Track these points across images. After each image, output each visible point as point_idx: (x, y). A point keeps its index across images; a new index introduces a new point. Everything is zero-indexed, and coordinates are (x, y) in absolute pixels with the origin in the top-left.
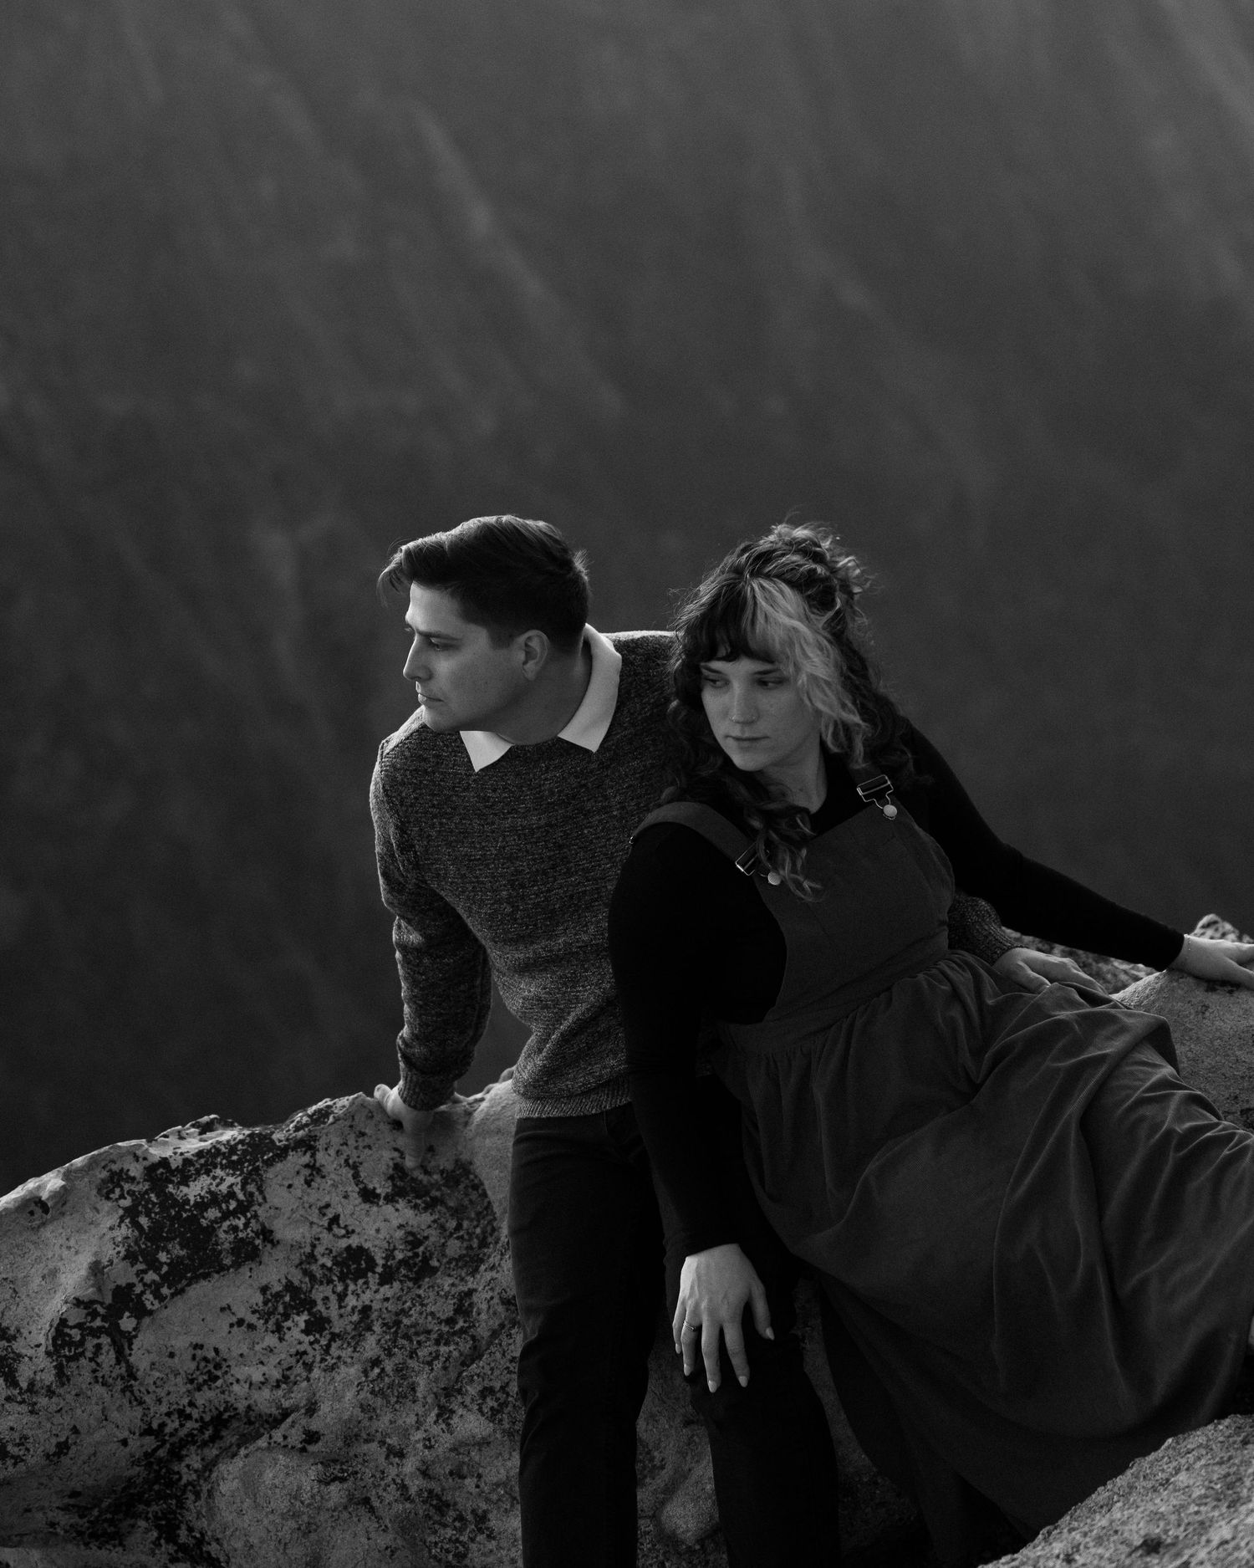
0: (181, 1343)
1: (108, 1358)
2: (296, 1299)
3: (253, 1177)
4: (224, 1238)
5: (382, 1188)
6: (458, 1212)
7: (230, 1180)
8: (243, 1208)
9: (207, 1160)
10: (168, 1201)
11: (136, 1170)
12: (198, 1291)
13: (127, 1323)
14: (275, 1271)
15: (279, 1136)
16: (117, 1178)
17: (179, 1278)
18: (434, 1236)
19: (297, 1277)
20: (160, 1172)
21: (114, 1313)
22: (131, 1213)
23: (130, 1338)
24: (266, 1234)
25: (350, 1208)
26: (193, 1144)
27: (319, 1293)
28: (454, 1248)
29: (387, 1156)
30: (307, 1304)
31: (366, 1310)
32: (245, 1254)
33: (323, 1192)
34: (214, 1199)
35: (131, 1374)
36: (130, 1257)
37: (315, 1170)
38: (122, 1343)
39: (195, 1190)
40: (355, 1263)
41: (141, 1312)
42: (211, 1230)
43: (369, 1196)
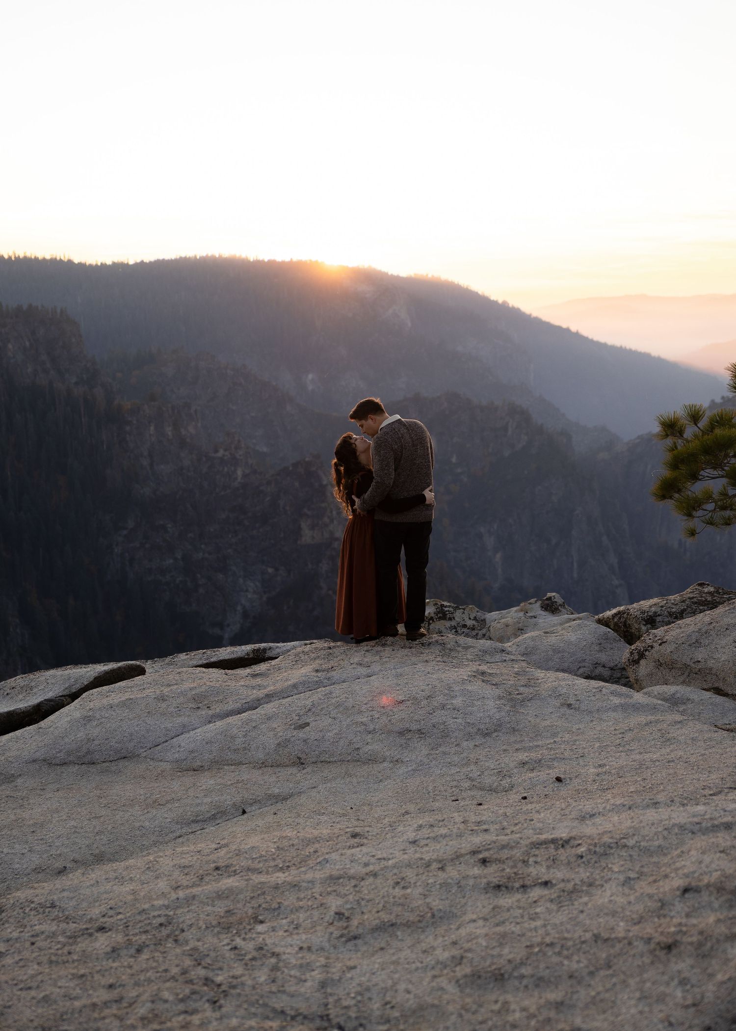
0: (437, 627)
1: (427, 625)
2: (455, 628)
3: (455, 610)
4: (448, 616)
5: (472, 618)
6: (481, 624)
7: (452, 609)
8: (452, 613)
9: (449, 606)
10: (442, 609)
11: (439, 604)
12: (443, 621)
13: (431, 622)
14: (453, 623)
15: (460, 607)
16: (436, 604)
17: (440, 619)
18: (477, 626)
19: (456, 625)
20: (442, 606)
21: (430, 620)
22: (437, 609)
23: (431, 624)
24: (454, 618)
25: (467, 619)
26: (448, 604)
27: (458, 628)
28: (479, 628)
29: (474, 615)
30: (456, 629)
31: (464, 632)
32: (450, 619)
33: (463, 616)
34: (449, 611)
35: (429, 629)
36: (435, 613)
37: (464, 613)
38: (429, 624)
39: (446, 609)
40: (465, 626)
41: (433, 621)
42: (446, 615)
43: (470, 619)
